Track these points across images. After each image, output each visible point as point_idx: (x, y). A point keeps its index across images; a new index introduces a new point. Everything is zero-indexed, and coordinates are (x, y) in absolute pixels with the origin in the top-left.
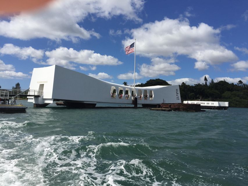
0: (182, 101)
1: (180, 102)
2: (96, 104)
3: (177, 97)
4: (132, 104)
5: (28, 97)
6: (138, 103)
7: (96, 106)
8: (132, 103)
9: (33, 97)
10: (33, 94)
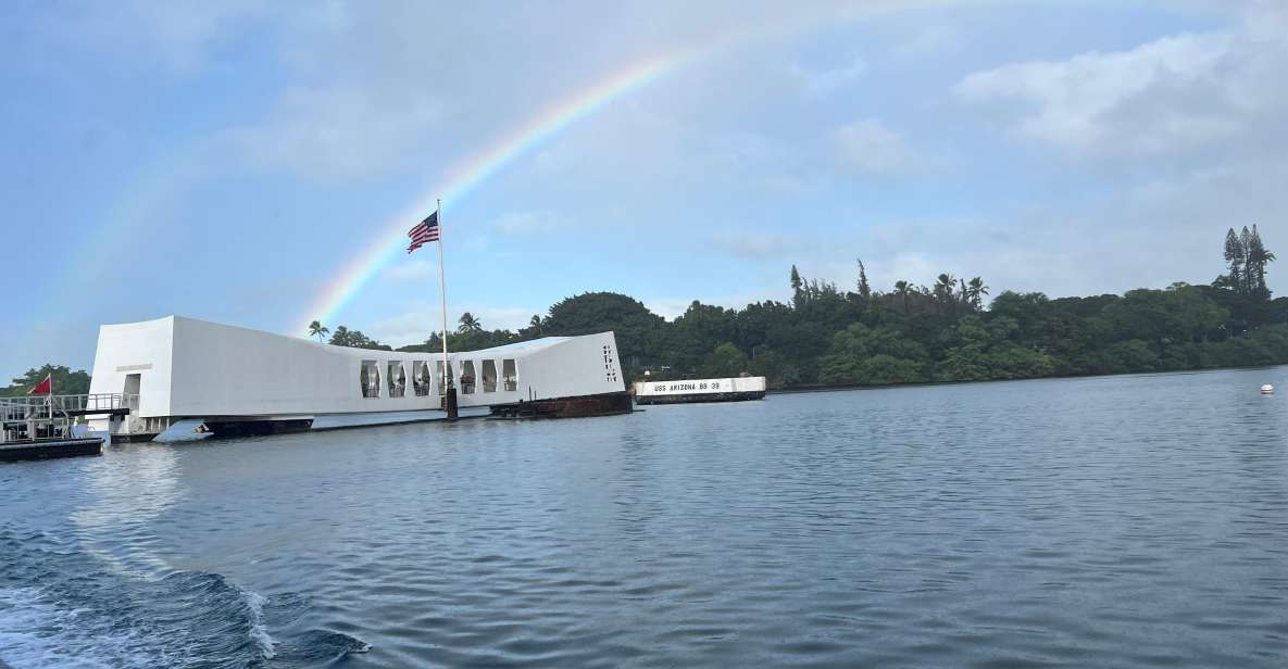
0: (628, 383)
1: (622, 388)
2: (312, 421)
3: (607, 371)
4: (440, 410)
5: (87, 417)
6: (459, 404)
7: (313, 427)
8: (439, 406)
9: (106, 416)
10: (108, 407)
